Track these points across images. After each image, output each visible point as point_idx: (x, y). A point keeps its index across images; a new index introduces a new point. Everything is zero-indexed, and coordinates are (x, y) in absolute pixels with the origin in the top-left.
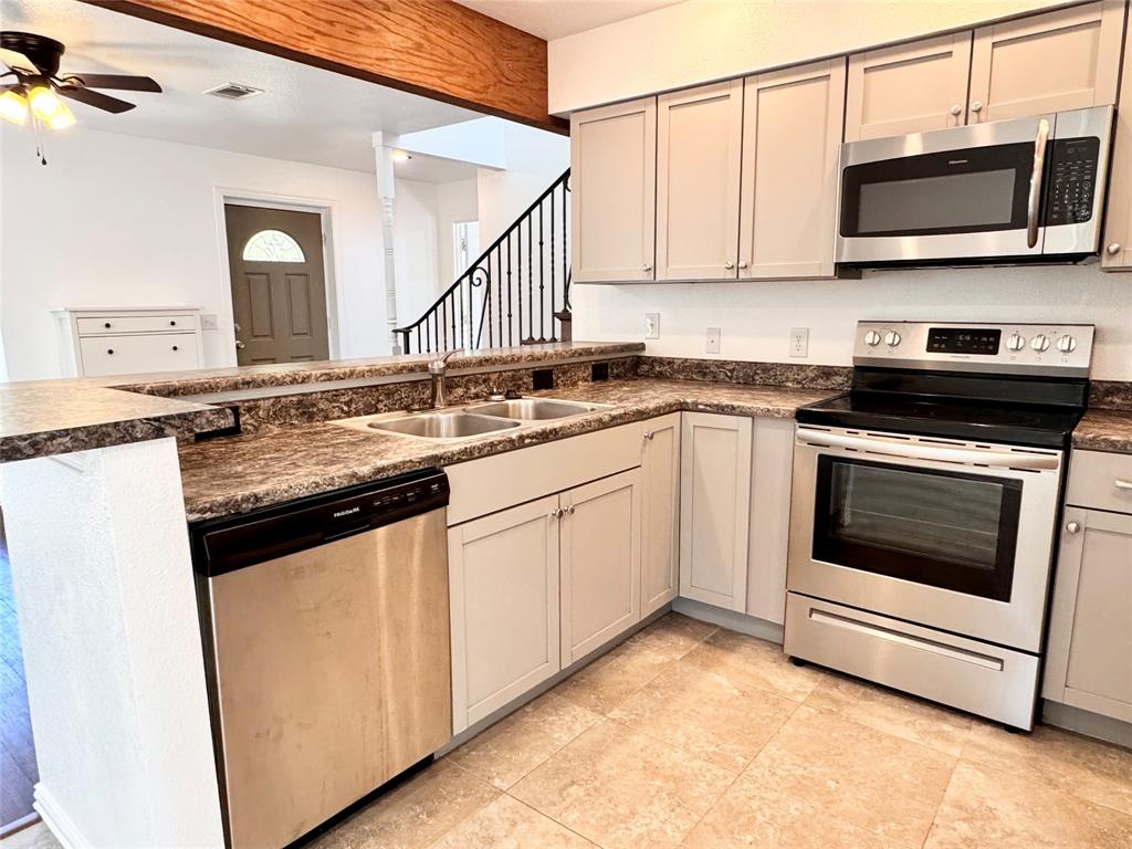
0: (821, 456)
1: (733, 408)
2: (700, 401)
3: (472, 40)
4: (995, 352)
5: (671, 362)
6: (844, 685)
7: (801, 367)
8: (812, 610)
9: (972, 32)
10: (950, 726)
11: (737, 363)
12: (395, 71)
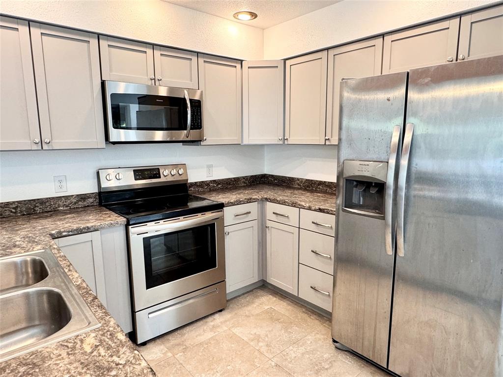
0: (144, 239)
1: (88, 228)
4: (160, 177)
8: (150, 313)
9: (153, 46)
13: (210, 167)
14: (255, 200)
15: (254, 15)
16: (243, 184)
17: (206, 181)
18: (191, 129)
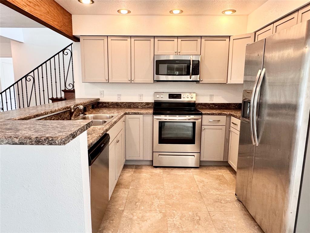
0: (159, 122)
1: (138, 113)
2: (130, 112)
3: (58, 12)
4: (181, 98)
5: (108, 103)
6: (167, 169)
7: (142, 103)
8: (159, 155)
9: (178, 37)
10: (188, 170)
11: (126, 102)
12: (44, 19)
13: (211, 96)
14: (225, 115)
15: (234, 11)
16: (233, 108)
17: (208, 103)
18: (193, 75)
